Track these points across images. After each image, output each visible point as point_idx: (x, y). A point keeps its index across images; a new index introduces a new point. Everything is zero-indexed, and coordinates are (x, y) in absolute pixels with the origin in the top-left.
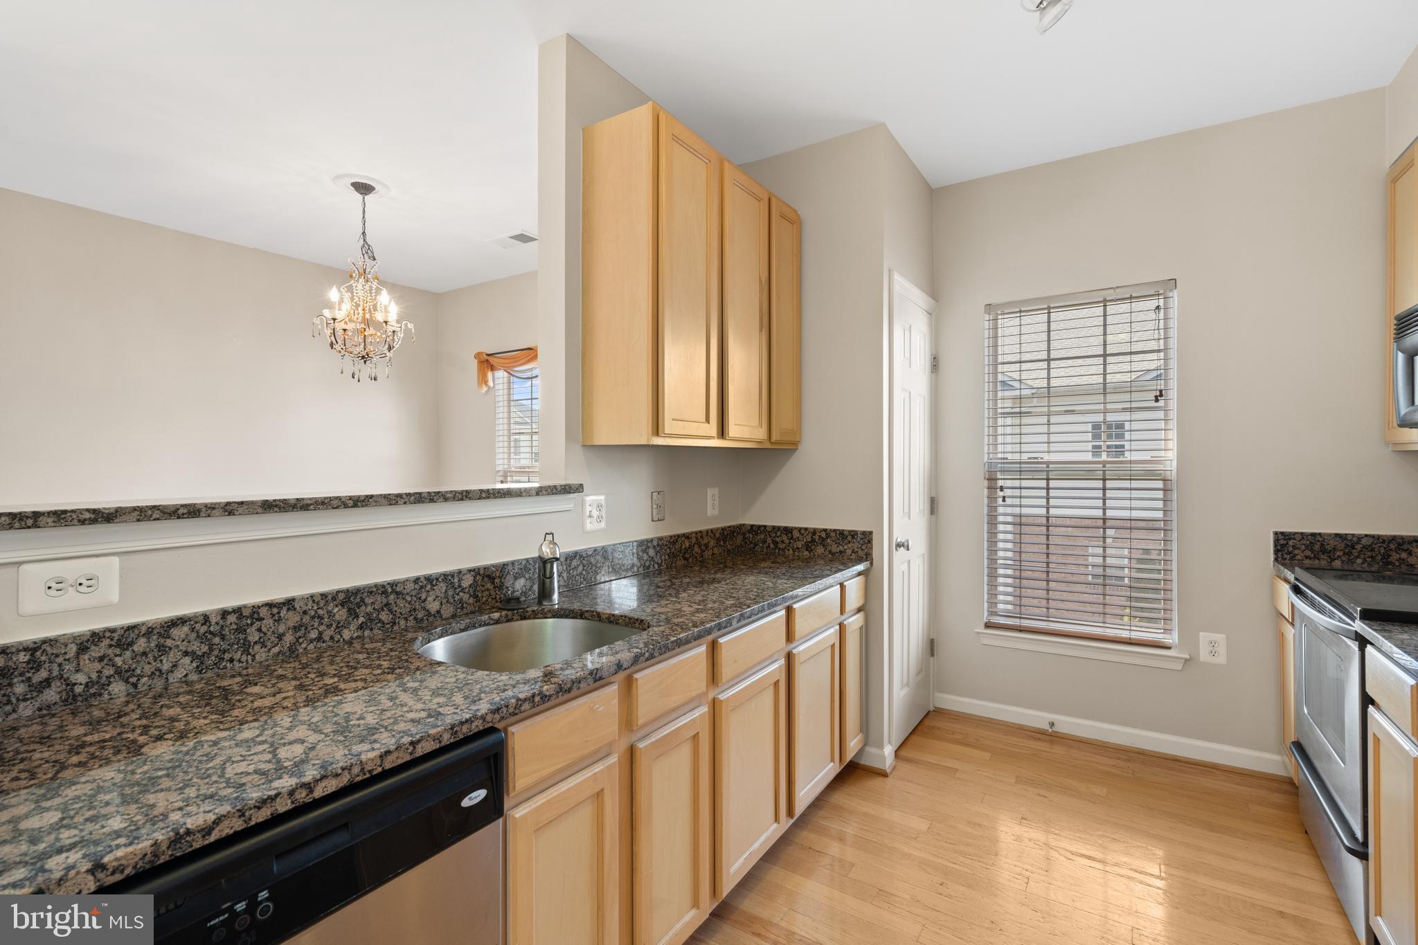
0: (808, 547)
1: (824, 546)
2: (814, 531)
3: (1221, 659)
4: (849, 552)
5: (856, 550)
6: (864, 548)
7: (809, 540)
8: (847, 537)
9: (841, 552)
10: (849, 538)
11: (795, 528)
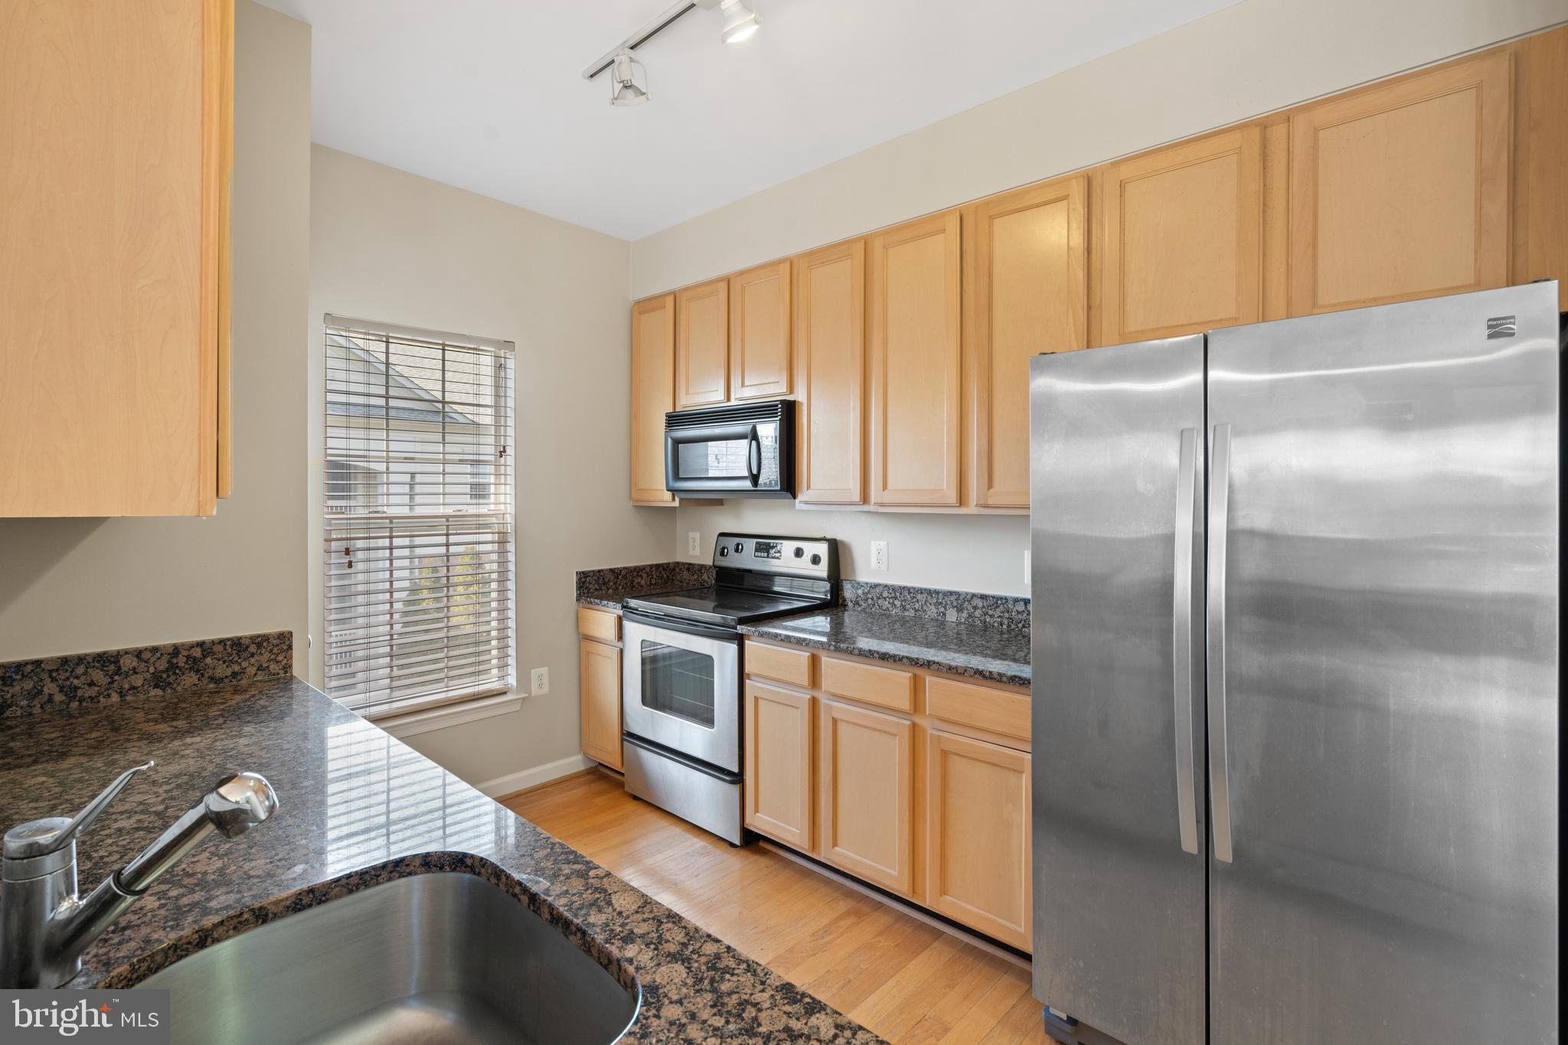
0: (158, 681)
1: (198, 671)
2: (176, 650)
3: (545, 690)
4: (252, 670)
5: (265, 665)
6: (280, 658)
7: (162, 668)
8: (247, 647)
9: (234, 675)
10: (253, 649)
11: (127, 652)
